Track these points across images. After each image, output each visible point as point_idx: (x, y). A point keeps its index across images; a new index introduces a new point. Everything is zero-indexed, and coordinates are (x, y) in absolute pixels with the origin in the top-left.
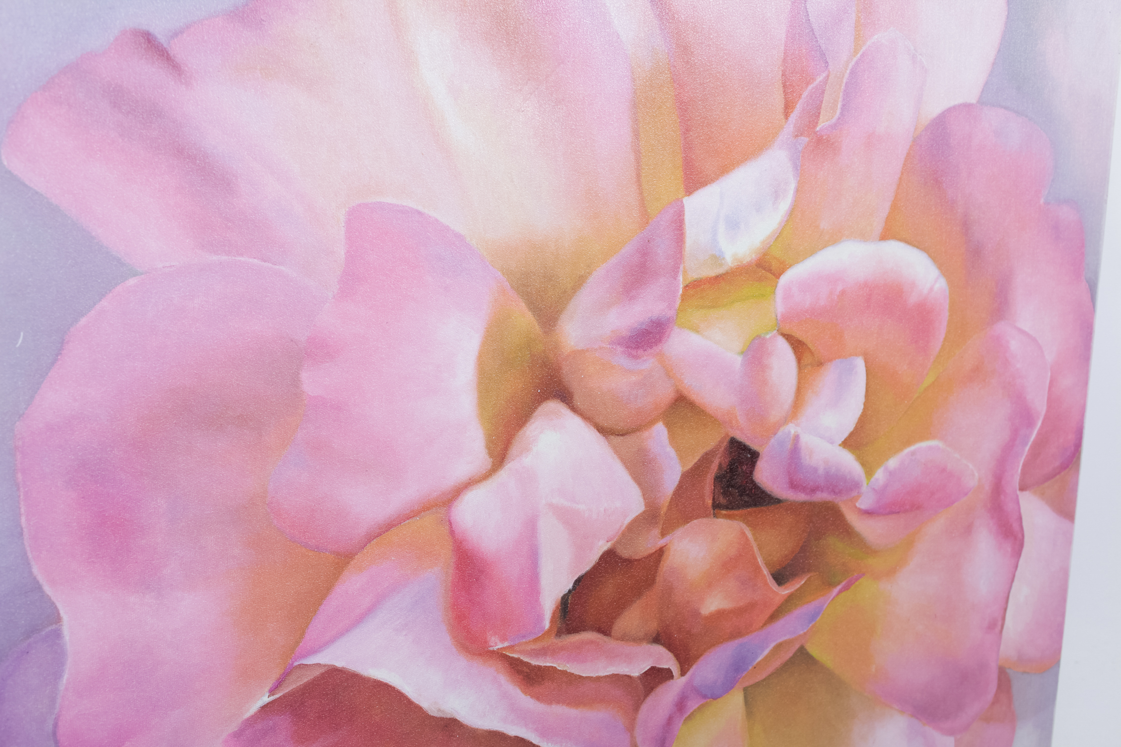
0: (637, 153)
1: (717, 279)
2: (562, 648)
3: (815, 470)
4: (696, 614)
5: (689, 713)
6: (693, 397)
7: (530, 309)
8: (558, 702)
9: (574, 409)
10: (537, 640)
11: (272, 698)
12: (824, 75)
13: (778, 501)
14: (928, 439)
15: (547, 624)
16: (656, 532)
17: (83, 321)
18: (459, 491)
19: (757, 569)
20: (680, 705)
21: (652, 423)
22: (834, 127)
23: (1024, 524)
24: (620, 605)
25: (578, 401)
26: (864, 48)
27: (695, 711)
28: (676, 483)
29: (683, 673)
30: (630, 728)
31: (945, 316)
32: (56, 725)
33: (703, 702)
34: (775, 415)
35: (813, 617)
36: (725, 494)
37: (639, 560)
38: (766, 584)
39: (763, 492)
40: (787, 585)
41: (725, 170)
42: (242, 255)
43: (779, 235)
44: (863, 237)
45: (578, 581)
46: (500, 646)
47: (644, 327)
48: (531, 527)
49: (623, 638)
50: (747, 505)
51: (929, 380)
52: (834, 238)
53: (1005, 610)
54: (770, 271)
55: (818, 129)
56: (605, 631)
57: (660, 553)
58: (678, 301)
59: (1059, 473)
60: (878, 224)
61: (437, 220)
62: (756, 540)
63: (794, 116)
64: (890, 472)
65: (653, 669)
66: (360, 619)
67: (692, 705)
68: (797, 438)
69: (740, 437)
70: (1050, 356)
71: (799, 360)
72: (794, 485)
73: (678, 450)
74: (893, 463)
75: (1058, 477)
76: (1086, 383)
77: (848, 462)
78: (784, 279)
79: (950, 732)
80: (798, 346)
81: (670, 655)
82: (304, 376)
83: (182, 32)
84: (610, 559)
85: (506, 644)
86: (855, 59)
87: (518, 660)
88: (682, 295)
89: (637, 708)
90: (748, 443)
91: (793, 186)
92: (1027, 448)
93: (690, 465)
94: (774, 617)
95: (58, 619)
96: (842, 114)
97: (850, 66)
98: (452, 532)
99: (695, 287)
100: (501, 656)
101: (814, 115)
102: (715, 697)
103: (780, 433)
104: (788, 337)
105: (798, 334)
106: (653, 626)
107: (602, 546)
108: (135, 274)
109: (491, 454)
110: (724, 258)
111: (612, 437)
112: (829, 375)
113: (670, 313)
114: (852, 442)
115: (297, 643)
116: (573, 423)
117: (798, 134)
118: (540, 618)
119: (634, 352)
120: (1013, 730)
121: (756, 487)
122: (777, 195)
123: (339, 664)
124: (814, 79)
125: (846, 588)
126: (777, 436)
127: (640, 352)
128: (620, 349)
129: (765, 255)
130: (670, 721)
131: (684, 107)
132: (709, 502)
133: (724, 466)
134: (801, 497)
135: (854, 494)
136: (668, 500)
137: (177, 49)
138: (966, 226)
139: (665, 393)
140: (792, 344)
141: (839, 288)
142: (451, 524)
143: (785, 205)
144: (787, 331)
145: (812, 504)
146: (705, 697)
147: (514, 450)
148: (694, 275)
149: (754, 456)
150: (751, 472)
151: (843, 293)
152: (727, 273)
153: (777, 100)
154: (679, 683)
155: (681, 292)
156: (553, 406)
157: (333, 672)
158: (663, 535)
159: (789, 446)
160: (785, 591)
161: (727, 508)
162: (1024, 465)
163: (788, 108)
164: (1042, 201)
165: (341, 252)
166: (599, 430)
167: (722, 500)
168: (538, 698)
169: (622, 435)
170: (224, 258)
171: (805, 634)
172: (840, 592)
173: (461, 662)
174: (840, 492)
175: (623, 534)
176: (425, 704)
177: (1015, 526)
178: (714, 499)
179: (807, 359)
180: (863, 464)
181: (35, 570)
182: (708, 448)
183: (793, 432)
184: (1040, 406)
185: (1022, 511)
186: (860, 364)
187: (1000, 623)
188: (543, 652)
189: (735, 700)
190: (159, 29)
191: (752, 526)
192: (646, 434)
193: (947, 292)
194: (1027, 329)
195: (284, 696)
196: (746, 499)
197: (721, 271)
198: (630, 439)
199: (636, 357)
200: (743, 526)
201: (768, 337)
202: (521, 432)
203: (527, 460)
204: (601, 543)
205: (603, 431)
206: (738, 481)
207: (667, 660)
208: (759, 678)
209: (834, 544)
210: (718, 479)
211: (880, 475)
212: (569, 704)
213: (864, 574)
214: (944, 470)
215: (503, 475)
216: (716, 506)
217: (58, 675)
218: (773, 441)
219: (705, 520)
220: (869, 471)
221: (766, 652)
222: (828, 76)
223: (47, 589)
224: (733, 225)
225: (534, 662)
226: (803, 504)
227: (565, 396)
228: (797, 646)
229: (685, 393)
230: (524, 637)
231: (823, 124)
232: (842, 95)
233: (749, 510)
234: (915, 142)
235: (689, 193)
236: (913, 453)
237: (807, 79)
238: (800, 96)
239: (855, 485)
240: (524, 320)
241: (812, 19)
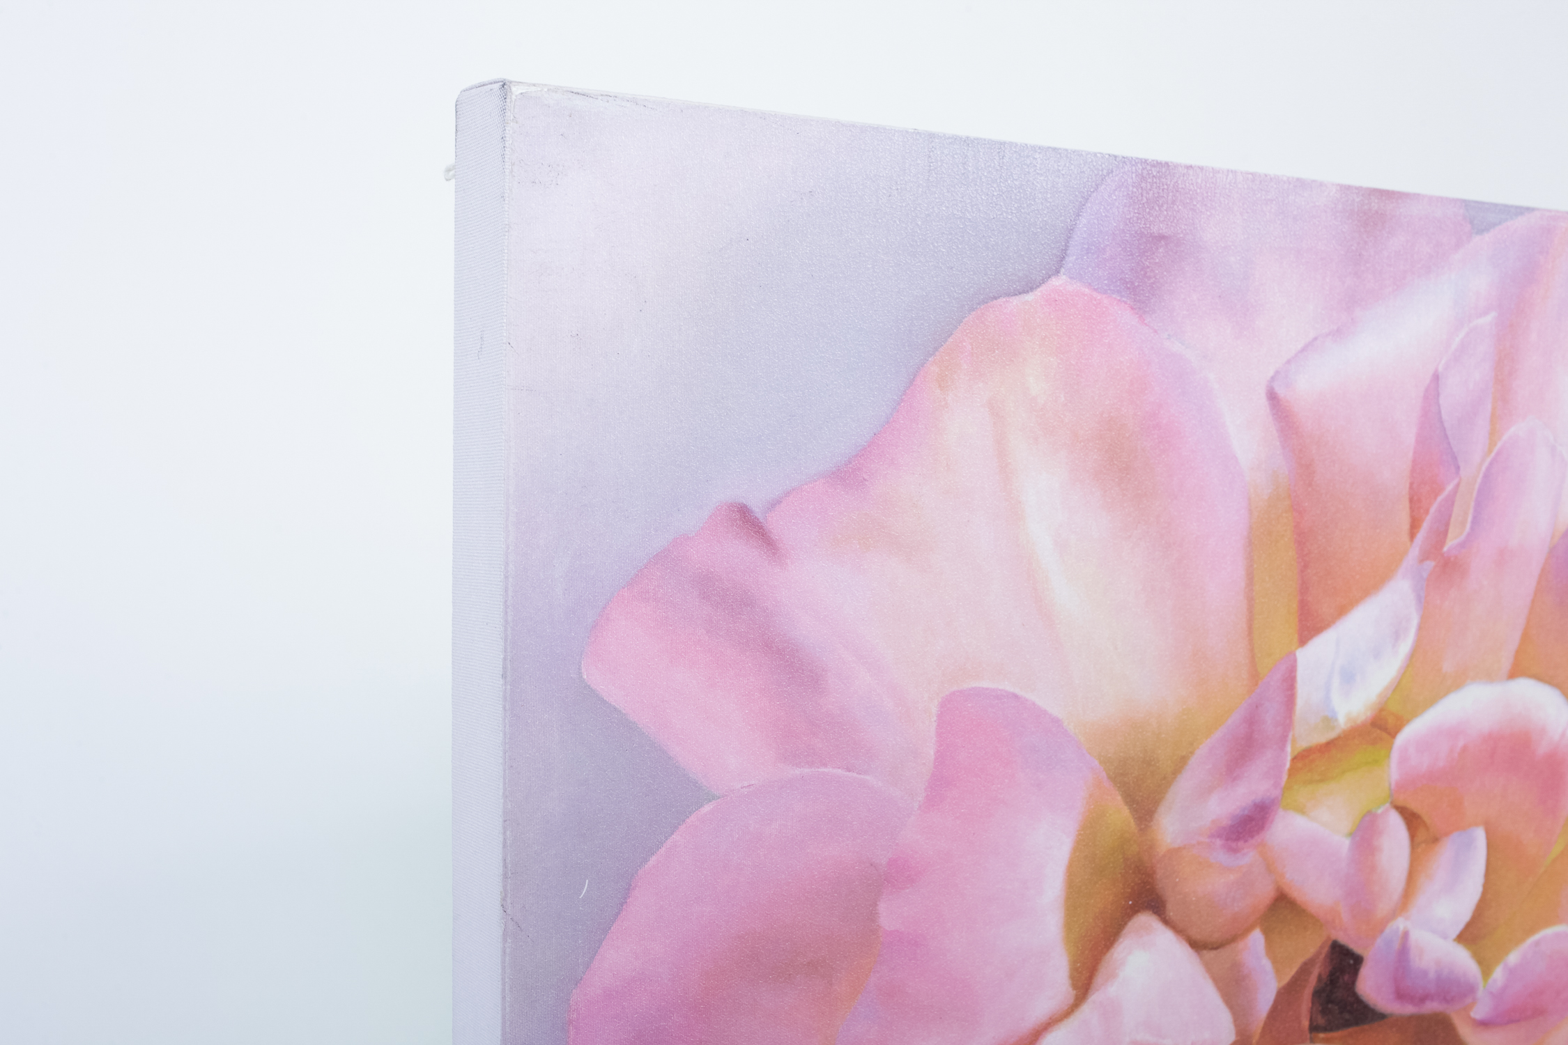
0: (1251, 600)
1: (1328, 746)
3: (1425, 973)
6: (1294, 894)
7: (1126, 803)
9: (1166, 922)
12: (1455, 483)
13: (1381, 1016)
14: (1553, 925)
17: (653, 860)
18: (1040, 1033)
21: (1248, 930)
22: (1462, 545)
25: (1171, 913)
26: (1499, 445)
28: (1271, 1003)
34: (1383, 908)
36: (1324, 1012)
39: (1364, 1007)
41: (1342, 611)
42: (825, 765)
43: (1398, 686)
44: (1489, 677)
47: (1246, 812)
50: (1347, 1024)
51: (1557, 849)
52: (1457, 682)
54: (1386, 729)
55: (1445, 549)
58: (1285, 777)
60: (1505, 661)
61: (1034, 704)
63: (1421, 535)
64: (1511, 970)
68: (1406, 935)
69: (1343, 939)
71: (1412, 837)
72: (1400, 995)
73: (1275, 961)
74: (1513, 958)
77: (1462, 960)
78: (1400, 739)
80: (1411, 819)
82: (882, 907)
83: (780, 502)
86: (1489, 460)
88: (1290, 770)
90: (1351, 946)
91: (1415, 622)
93: (1286, 979)
96: (1472, 529)
97: (1484, 469)
99: (1305, 758)
101: (1441, 534)
103: (1388, 931)
104: (1401, 813)
105: (1413, 806)
108: (712, 799)
109: (1075, 986)
110: (1336, 720)
111: (1205, 952)
112: (1445, 853)
113: (1275, 794)
114: (1469, 936)
116: (1163, 939)
117: (1424, 557)
119: (1234, 845)
121: (1358, 1000)
122: (1397, 636)
124: (1442, 489)
126: (1384, 935)
127: (1241, 844)
128: (1219, 842)
129: (1381, 710)
131: (1302, 539)
132: (1306, 1024)
133: (1324, 978)
134: (1408, 1009)
135: (1469, 1000)
136: (1261, 1024)
137: (776, 525)
139: (1264, 892)
140: (1405, 821)
141: (1461, 744)
143: (1405, 647)
144: (1400, 803)
145: (1420, 1018)
147: (1099, 979)
148: (1303, 744)
149: (1358, 960)
150: (1354, 982)
151: (1465, 749)
152: (1339, 738)
153: (1403, 518)
155: (1288, 765)
156: (1145, 920)
159: (1396, 945)
161: (1325, 1029)
163: (1414, 531)
165: (931, 752)
166: (1191, 945)
167: (1321, 1021)
169: (1216, 948)
170: (807, 771)
174: (1454, 1000)
178: (1311, 1020)
179: (1422, 835)
180: (1480, 963)
182: (1308, 958)
183: (1401, 927)
186: (1480, 835)
190: (756, 502)
192: (1240, 945)
196: (1347, 1016)
197: (1332, 735)
198: (1224, 953)
199: (1235, 851)
201: (1380, 812)
202: (1108, 955)
203: (1112, 991)
205: (1197, 945)
206: (1338, 995)
210: (1317, 994)
211: (1498, 974)
216: (1314, 1028)
218: (1378, 941)
220: (1486, 973)
222: (1458, 485)
224: (1349, 677)
226: (1411, 1018)
227: (1156, 906)
229: (1286, 889)
231: (1451, 543)
232: (1472, 504)
233: (1351, 1030)
234: (1552, 551)
235: (1303, 641)
236: (1537, 943)
237: (1436, 492)
238: (1427, 512)
239: (1470, 990)
240: (1120, 815)
241: (1445, 416)
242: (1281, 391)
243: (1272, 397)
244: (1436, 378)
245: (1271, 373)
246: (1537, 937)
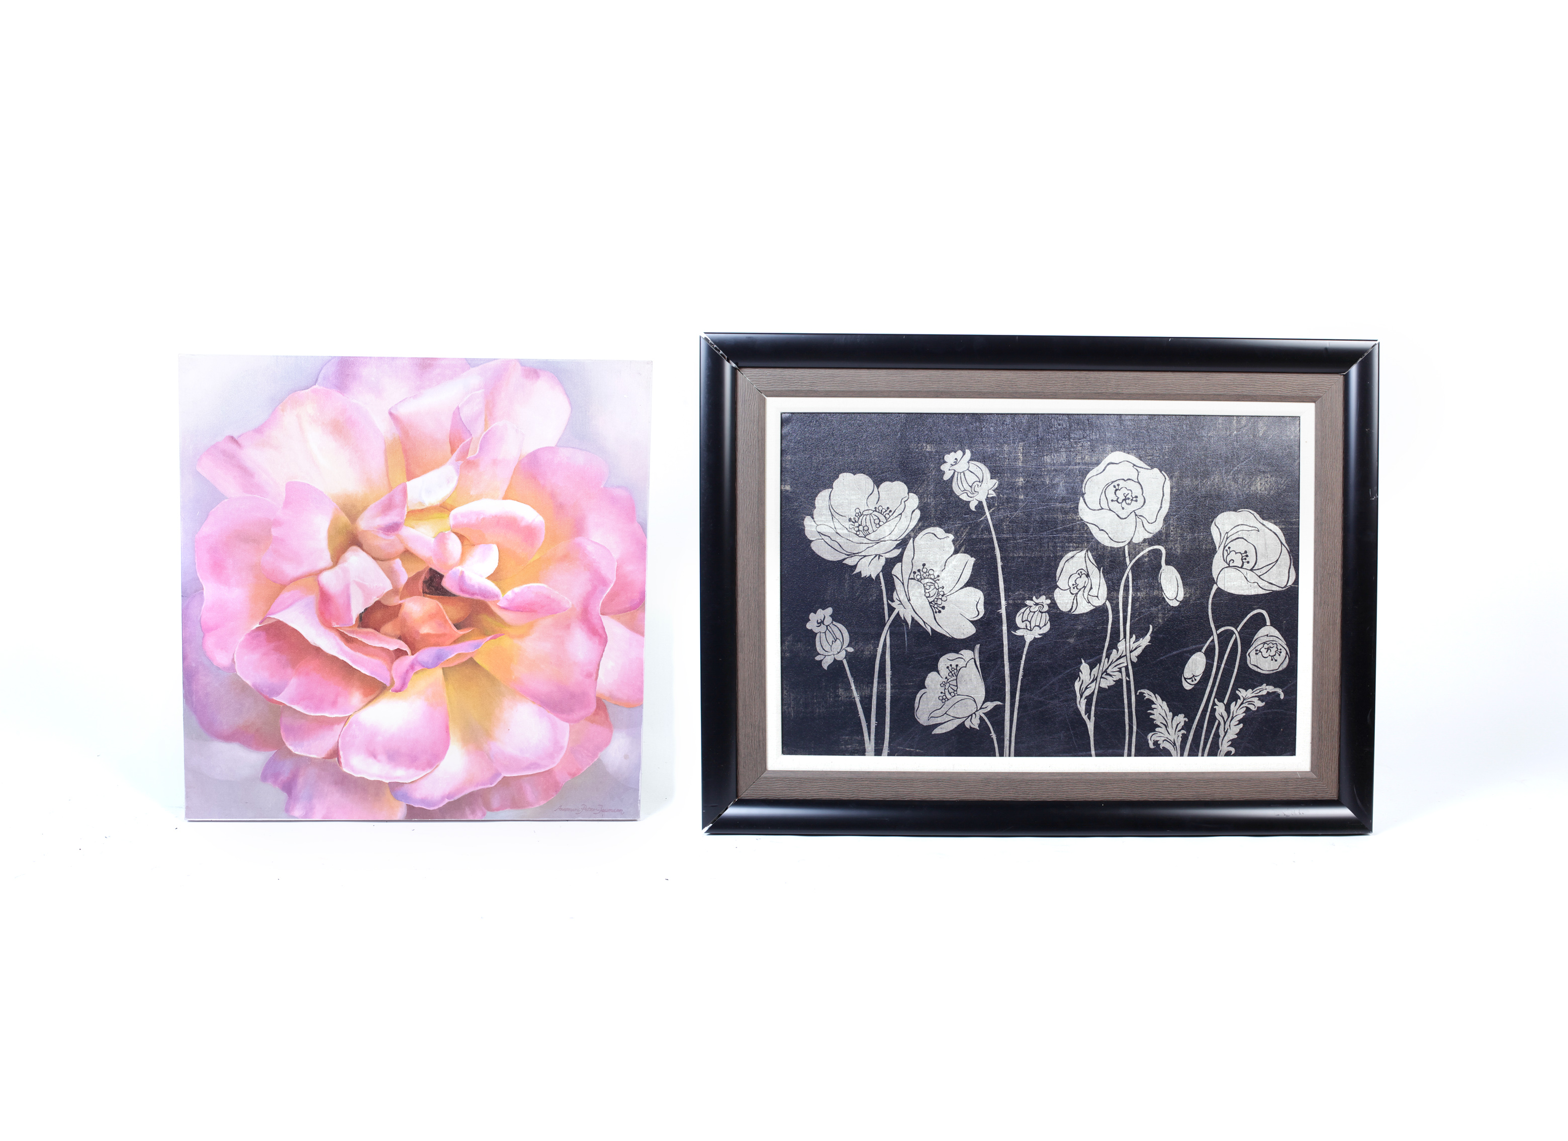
0: (387, 467)
1: (422, 510)
2: (360, 632)
3: (473, 586)
4: (417, 632)
5: (416, 671)
6: (412, 551)
7: (346, 515)
8: (359, 652)
9: (364, 550)
10: (350, 627)
11: (260, 625)
12: (470, 438)
13: (454, 595)
14: (537, 583)
15: (354, 623)
16: (398, 597)
17: (213, 510)
18: (321, 571)
19: (446, 621)
20: (412, 666)
21: (394, 558)
22: (476, 457)
23: (606, 631)
24: (384, 622)
25: (364, 547)
26: (489, 428)
27: (419, 671)
28: (406, 581)
29: (413, 654)
30: (390, 670)
31: (544, 531)
32: (200, 619)
33: (423, 668)
34: (451, 562)
35: (477, 646)
36: (428, 588)
37: (391, 607)
38: (451, 627)
39: (447, 591)
40: (462, 630)
41: (424, 472)
42: (256, 494)
43: (450, 496)
44: (493, 498)
45: (366, 609)
46: (336, 626)
47: (390, 524)
48: (347, 588)
49: (385, 634)
50: (438, 594)
51: (536, 557)
52: (478, 497)
53: (598, 670)
54: (446, 509)
55: (468, 458)
56: (378, 629)
57: (400, 605)
58: (405, 517)
59: (630, 610)
60: (501, 493)
61: (314, 487)
62: (444, 609)
63: (456, 453)
64: (516, 594)
65: (398, 649)
66: (288, 607)
67: (418, 668)
68: (463, 572)
69: (434, 568)
70: (616, 555)
71: (462, 543)
72: (462, 590)
73: (406, 569)
74: (517, 590)
75: (629, 612)
76: (645, 570)
77: (491, 586)
78: (453, 512)
79: (567, 721)
80: (461, 537)
81: (406, 645)
82: (272, 530)
83: (241, 436)
84: (378, 605)
85: (338, 626)
86: (485, 433)
87: (343, 632)
88: (407, 515)
89: (392, 662)
90: (438, 571)
91: (456, 478)
92: (605, 595)
93: (412, 575)
94: (455, 642)
95: (203, 589)
96: (479, 452)
97: (483, 435)
98: (319, 584)
99: (412, 513)
100: (337, 630)
101: (466, 452)
102: (429, 668)
103: (454, 569)
104: (456, 534)
105: (462, 533)
106: (398, 633)
107: (375, 599)
108: (227, 498)
109: (332, 561)
110: (425, 503)
111: (378, 561)
112: (478, 550)
113: (402, 521)
114: (492, 577)
115: (268, 610)
116: (363, 554)
117: (457, 460)
118: (351, 620)
119: (387, 533)
120: (611, 732)
121: (443, 588)
122: (448, 481)
123: (281, 620)
124: (464, 441)
125: (494, 638)
126: (453, 570)
127: (389, 533)
128: (381, 531)
129: (444, 503)
130: (407, 672)
131: (405, 451)
132: (421, 591)
133: (428, 578)
134: (467, 596)
135: (496, 599)
136: (403, 587)
137: (240, 441)
138: (553, 496)
139: (400, 548)
140: (458, 536)
141: (482, 517)
142: (318, 581)
143: (453, 485)
144: (456, 531)
145: (473, 600)
146: (424, 666)
147: (341, 561)
148: (412, 508)
149: (442, 577)
150: (440, 582)
151: (484, 519)
152: (426, 508)
153: (448, 448)
154: (410, 658)
155: (406, 514)
156: (355, 548)
157: (279, 622)
158: (401, 599)
159: (459, 575)
160: (461, 633)
161: (429, 594)
162: (603, 604)
163: (452, 451)
164: (602, 486)
165: (284, 495)
166: (373, 558)
167: (427, 590)
168: (351, 648)
169: (383, 561)
170: (250, 495)
171: (473, 652)
172: (491, 639)
173: (322, 629)
174: (488, 597)
175: (384, 596)
176: (309, 640)
177: (600, 631)
178: (423, 589)
179: (466, 542)
180: (500, 588)
181: (198, 574)
182: (420, 570)
183: (460, 570)
184: (612, 577)
185: (604, 625)
186: (495, 547)
187: (595, 675)
188: (353, 632)
189: (438, 672)
190: (235, 435)
191: (443, 604)
192: (392, 562)
193: (544, 521)
194: (598, 542)
195: (263, 626)
196: (439, 592)
197: (423, 507)
198: (386, 563)
199: (388, 535)
200: (438, 603)
201: (446, 532)
202: (343, 555)
203: (346, 565)
204: (375, 597)
205: (374, 558)
206: (434, 584)
207: (405, 648)
208: (451, 665)
209: (485, 619)
210: (425, 582)
211: (509, 594)
212: (363, 654)
213: (504, 634)
214: (549, 597)
215: (337, 568)
216: (424, 592)
217: (202, 605)
218: (450, 572)
219: (419, 597)
220: (504, 592)
221: (453, 655)
222: (472, 439)
223: (201, 580)
224: (429, 492)
225: (349, 635)
226: (467, 599)
227: (360, 546)
228: (469, 657)
229: (409, 549)
230: (345, 625)
231: (470, 456)
232: (479, 445)
233: (441, 596)
234: (520, 462)
235: (409, 480)
236: (529, 587)
237: (461, 440)
238: (458, 447)
239: (497, 596)
240: (344, 519)
241: (463, 419)
242: (393, 411)
243: (391, 414)
244: (458, 408)
245: (390, 407)
246: (528, 585)
